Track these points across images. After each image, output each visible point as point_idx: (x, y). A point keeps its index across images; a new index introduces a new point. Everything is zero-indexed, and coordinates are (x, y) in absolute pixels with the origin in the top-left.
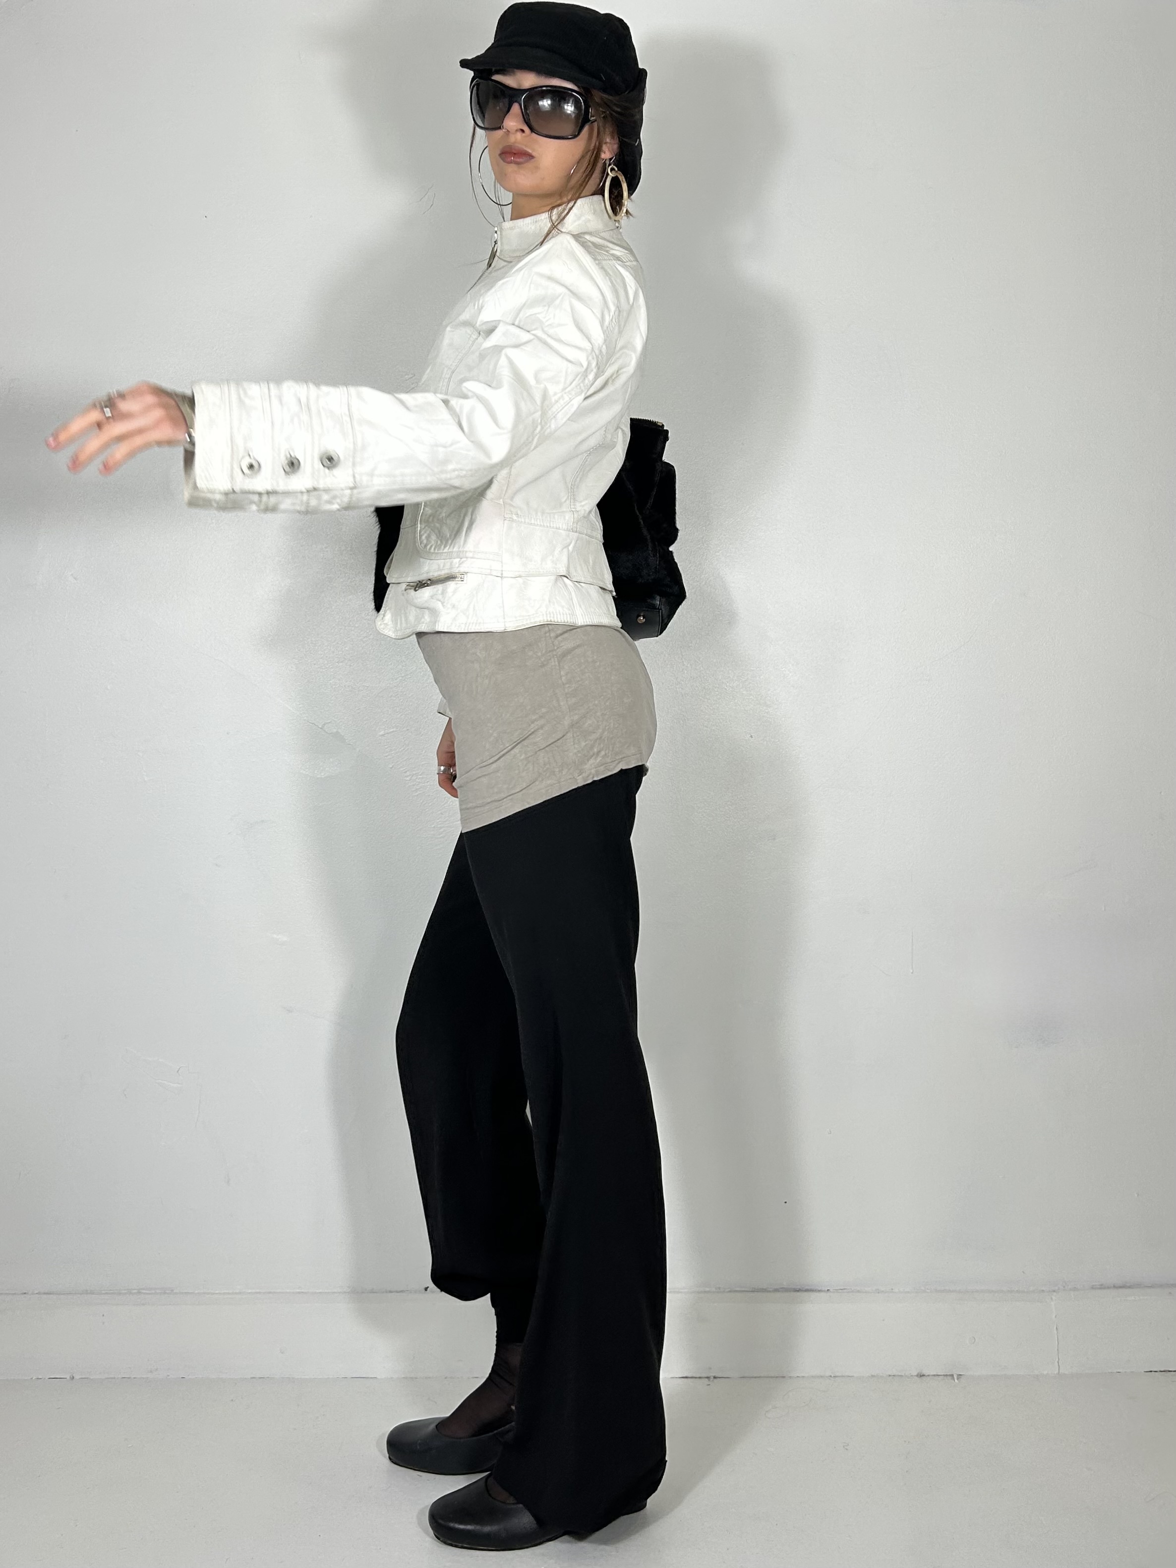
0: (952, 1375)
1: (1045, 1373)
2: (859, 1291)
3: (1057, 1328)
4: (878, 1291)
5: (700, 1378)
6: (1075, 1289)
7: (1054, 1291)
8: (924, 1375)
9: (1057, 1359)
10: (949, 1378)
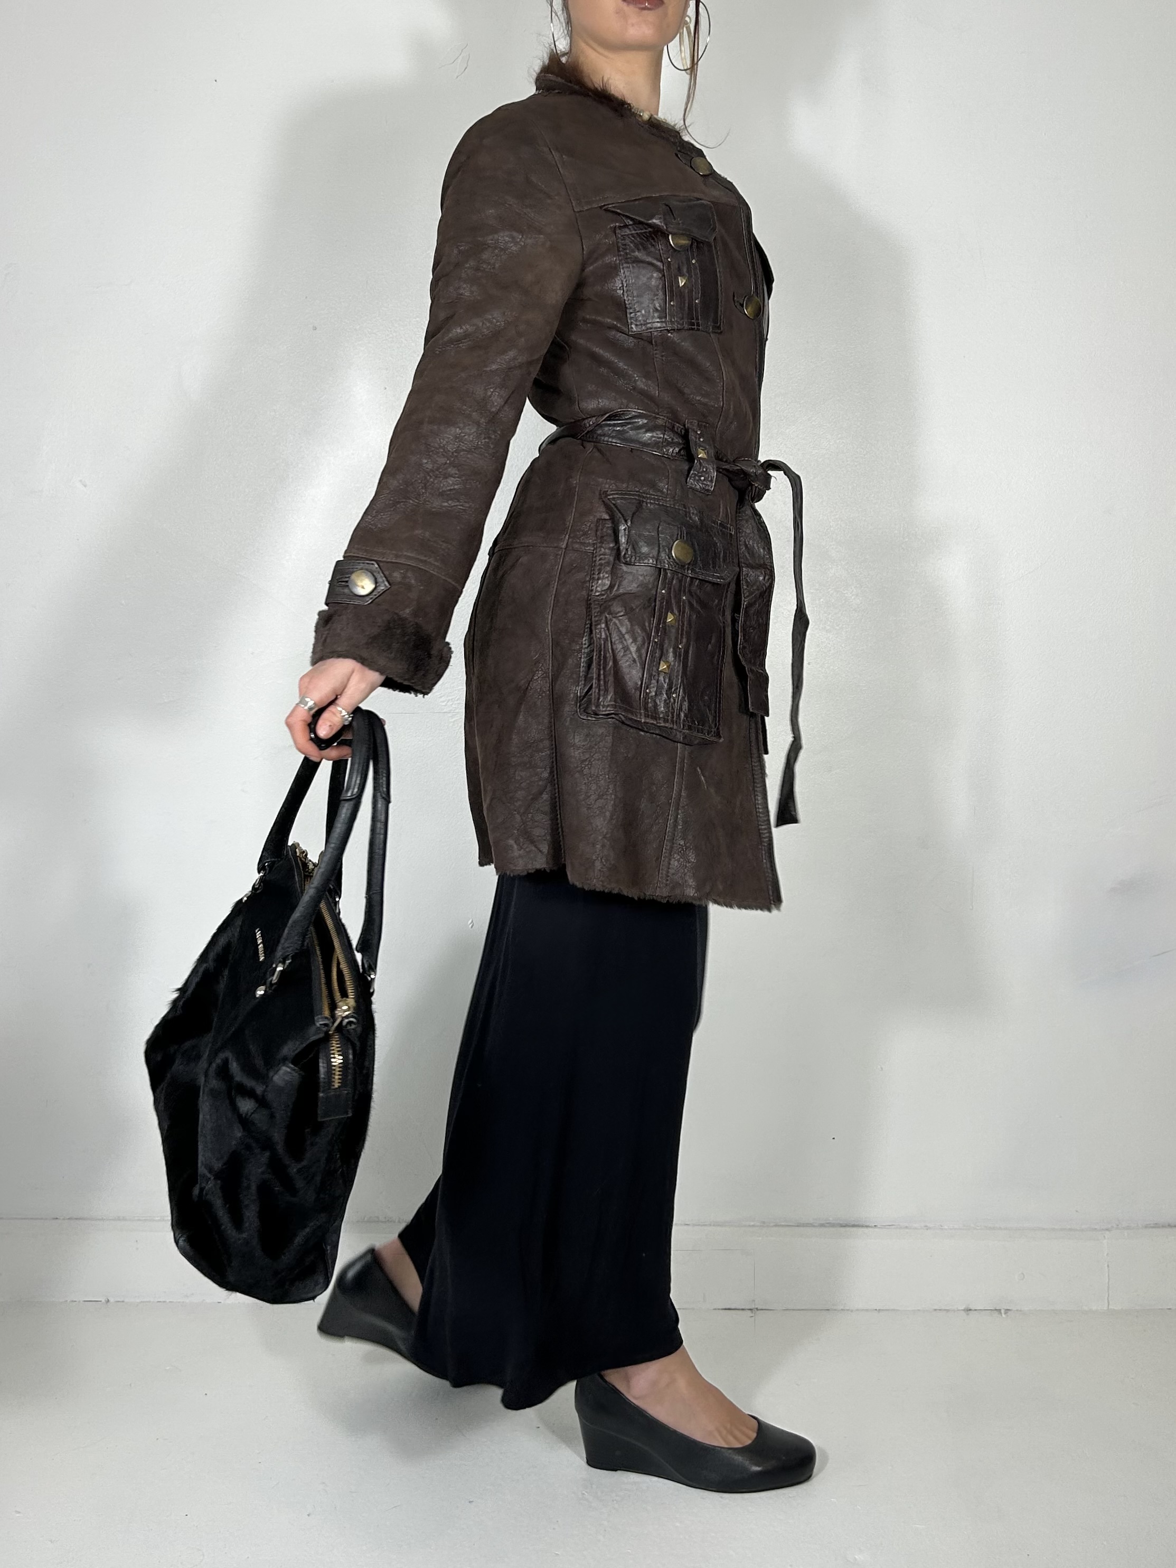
0: (1000, 1310)
1: (1094, 1308)
2: (906, 1227)
3: (1108, 1266)
4: (927, 1228)
5: (743, 1309)
6: (1128, 1228)
7: (1107, 1230)
8: (970, 1310)
9: (1107, 1296)
10: (996, 1314)
